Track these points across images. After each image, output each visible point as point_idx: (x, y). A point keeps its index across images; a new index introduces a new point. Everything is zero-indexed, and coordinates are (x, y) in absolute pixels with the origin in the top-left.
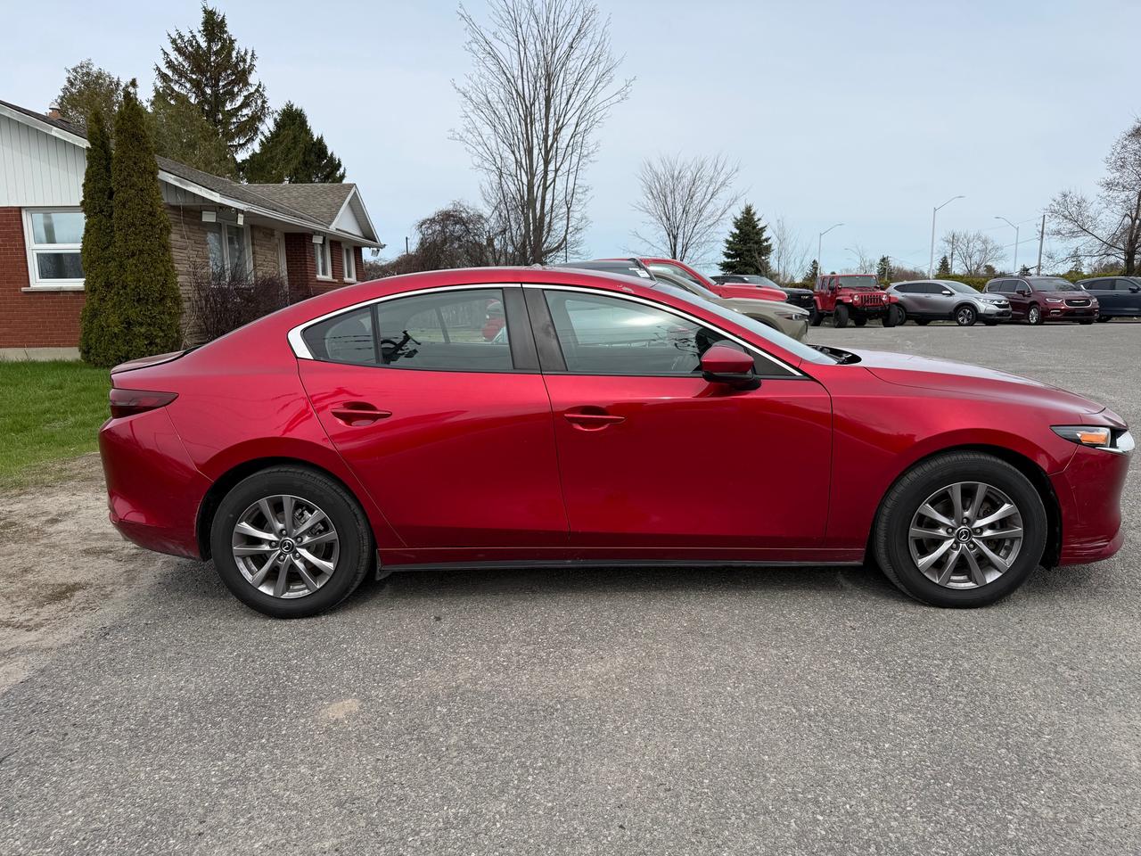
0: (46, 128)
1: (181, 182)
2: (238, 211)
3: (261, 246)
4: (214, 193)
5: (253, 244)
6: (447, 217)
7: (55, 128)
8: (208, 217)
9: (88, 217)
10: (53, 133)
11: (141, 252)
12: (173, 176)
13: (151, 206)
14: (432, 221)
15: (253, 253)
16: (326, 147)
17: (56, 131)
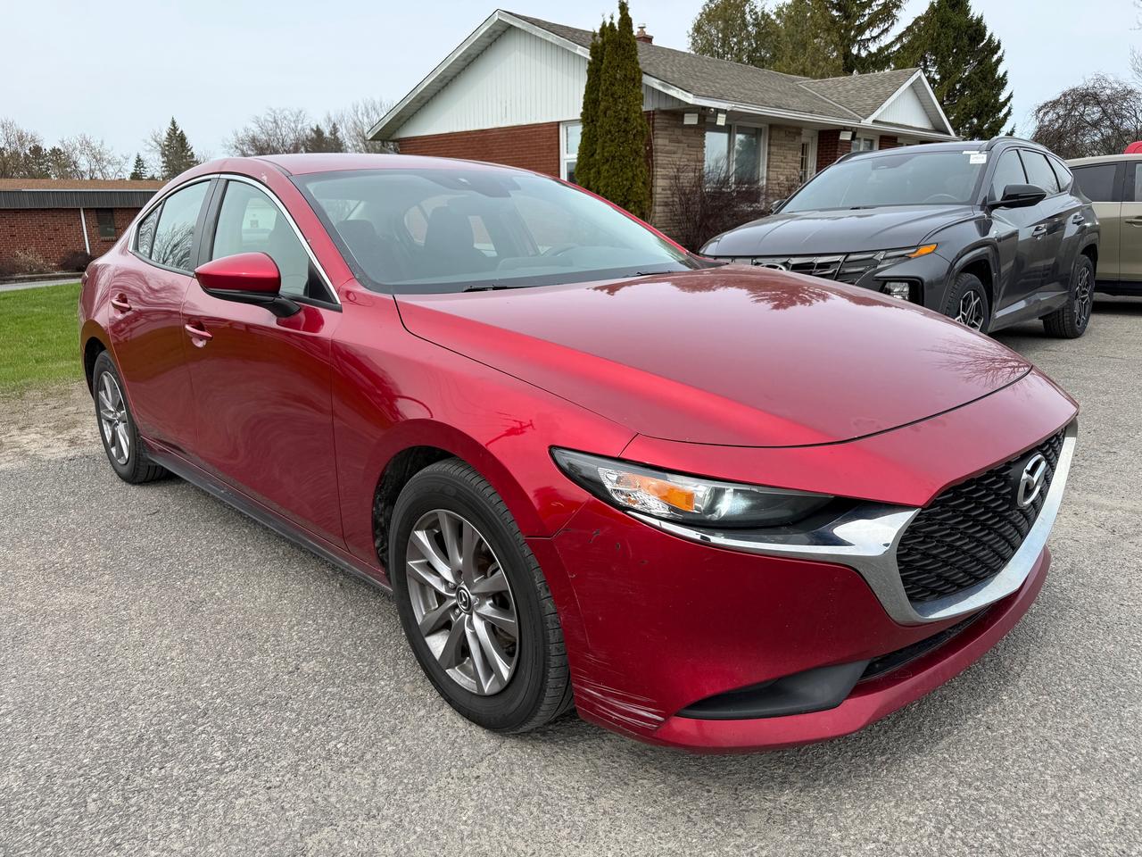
0: (571, 47)
1: (663, 86)
2: (718, 111)
3: (780, 146)
4: (688, 94)
5: (769, 145)
6: (1086, 97)
7: (579, 47)
8: (691, 120)
9: (583, 128)
10: (578, 52)
11: (613, 157)
12: (658, 81)
13: (627, 112)
14: (1055, 104)
15: (769, 154)
16: (985, 27)
17: (580, 50)
